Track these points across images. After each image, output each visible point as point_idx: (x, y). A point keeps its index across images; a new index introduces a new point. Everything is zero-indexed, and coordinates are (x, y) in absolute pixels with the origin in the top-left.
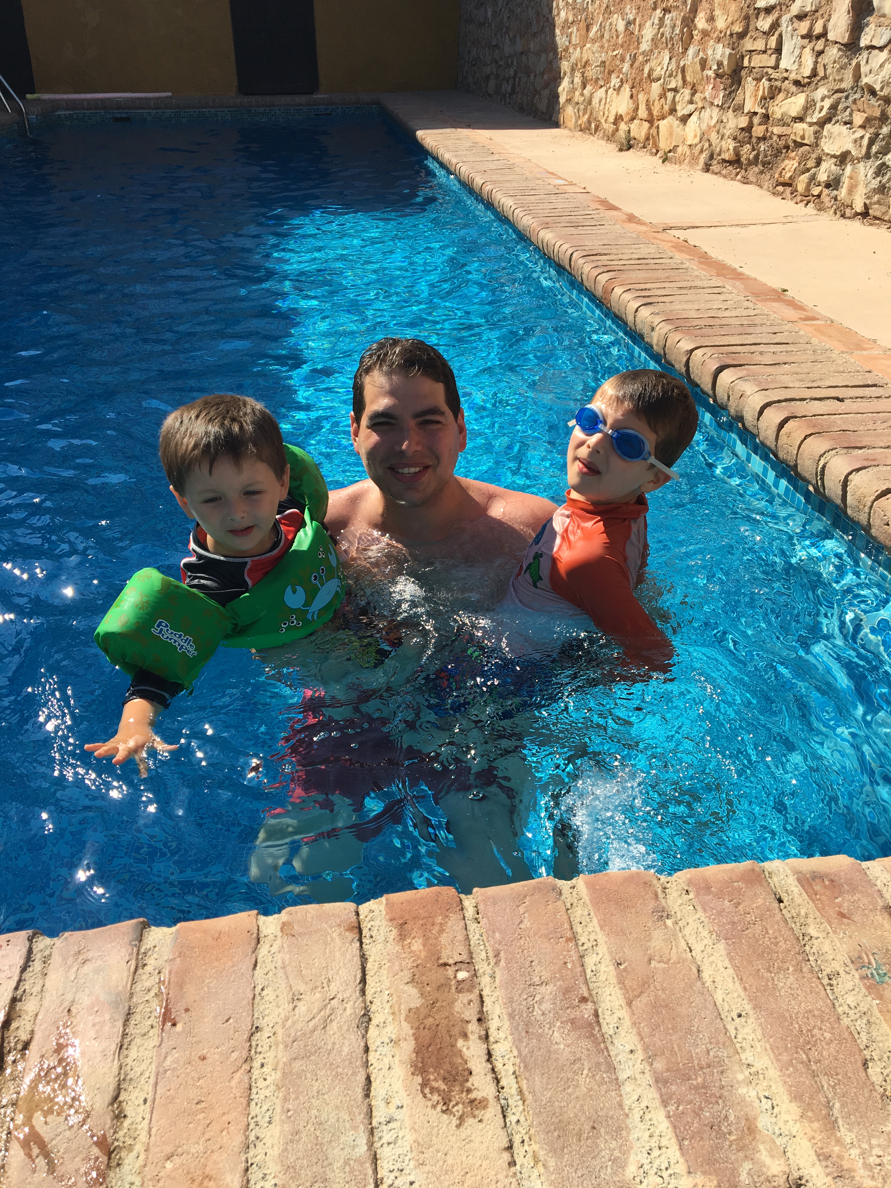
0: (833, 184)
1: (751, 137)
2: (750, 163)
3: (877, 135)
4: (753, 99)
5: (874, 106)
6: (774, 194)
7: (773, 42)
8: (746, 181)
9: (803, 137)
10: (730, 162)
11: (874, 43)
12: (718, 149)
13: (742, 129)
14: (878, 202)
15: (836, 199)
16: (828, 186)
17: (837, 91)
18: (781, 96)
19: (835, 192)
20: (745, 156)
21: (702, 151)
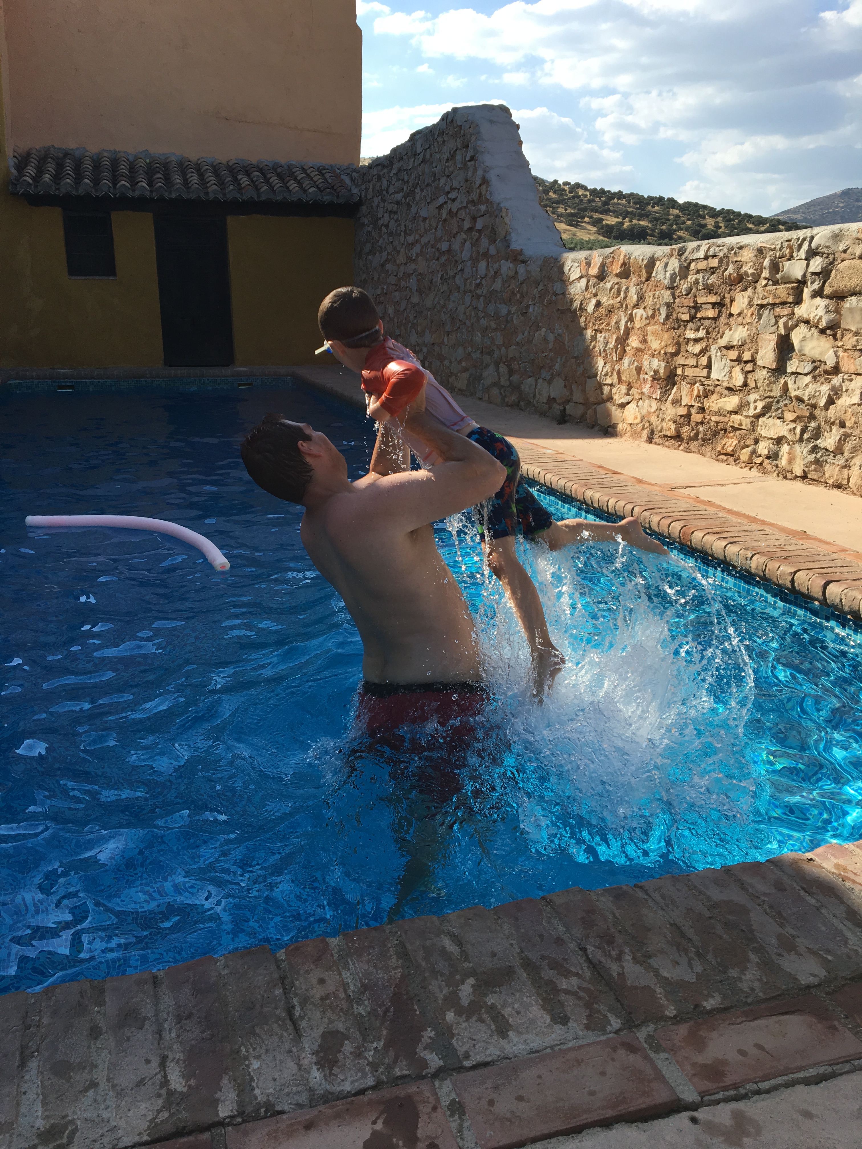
0: (773, 456)
1: (689, 422)
2: (691, 439)
3: (807, 427)
4: (689, 397)
5: (802, 409)
6: (718, 460)
7: (704, 361)
8: (688, 450)
9: (741, 425)
10: (672, 437)
11: (798, 371)
12: (659, 428)
13: (681, 416)
14: (815, 470)
15: (777, 466)
16: (768, 457)
17: (767, 397)
18: (714, 397)
19: (775, 462)
20: (686, 434)
21: (643, 429)
